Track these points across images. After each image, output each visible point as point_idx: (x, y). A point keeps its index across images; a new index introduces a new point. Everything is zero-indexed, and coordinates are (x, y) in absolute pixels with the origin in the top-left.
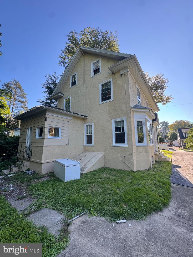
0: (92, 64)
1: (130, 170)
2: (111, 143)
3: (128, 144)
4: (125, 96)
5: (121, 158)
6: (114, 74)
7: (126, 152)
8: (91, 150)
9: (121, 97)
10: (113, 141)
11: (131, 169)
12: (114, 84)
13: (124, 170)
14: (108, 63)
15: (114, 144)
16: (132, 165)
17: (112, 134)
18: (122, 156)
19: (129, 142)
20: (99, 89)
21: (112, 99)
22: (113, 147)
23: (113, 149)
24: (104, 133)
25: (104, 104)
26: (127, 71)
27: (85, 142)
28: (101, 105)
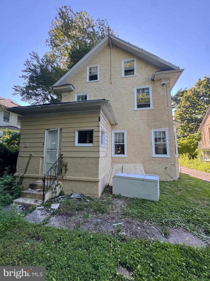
0: (123, 62)
1: (172, 180)
2: (151, 154)
3: (170, 155)
4: (167, 107)
5: (163, 169)
6: (154, 81)
7: (169, 163)
8: (122, 162)
9: (162, 107)
10: (152, 152)
11: (174, 179)
12: (153, 91)
13: (166, 180)
14: (145, 68)
15: (154, 155)
16: (174, 175)
17: (152, 144)
18: (164, 167)
19: (172, 153)
20: (134, 93)
21: (152, 107)
22: (154, 158)
23: (153, 160)
24: (141, 142)
25: (140, 111)
26: (169, 82)
27: (113, 153)
28: (137, 111)
